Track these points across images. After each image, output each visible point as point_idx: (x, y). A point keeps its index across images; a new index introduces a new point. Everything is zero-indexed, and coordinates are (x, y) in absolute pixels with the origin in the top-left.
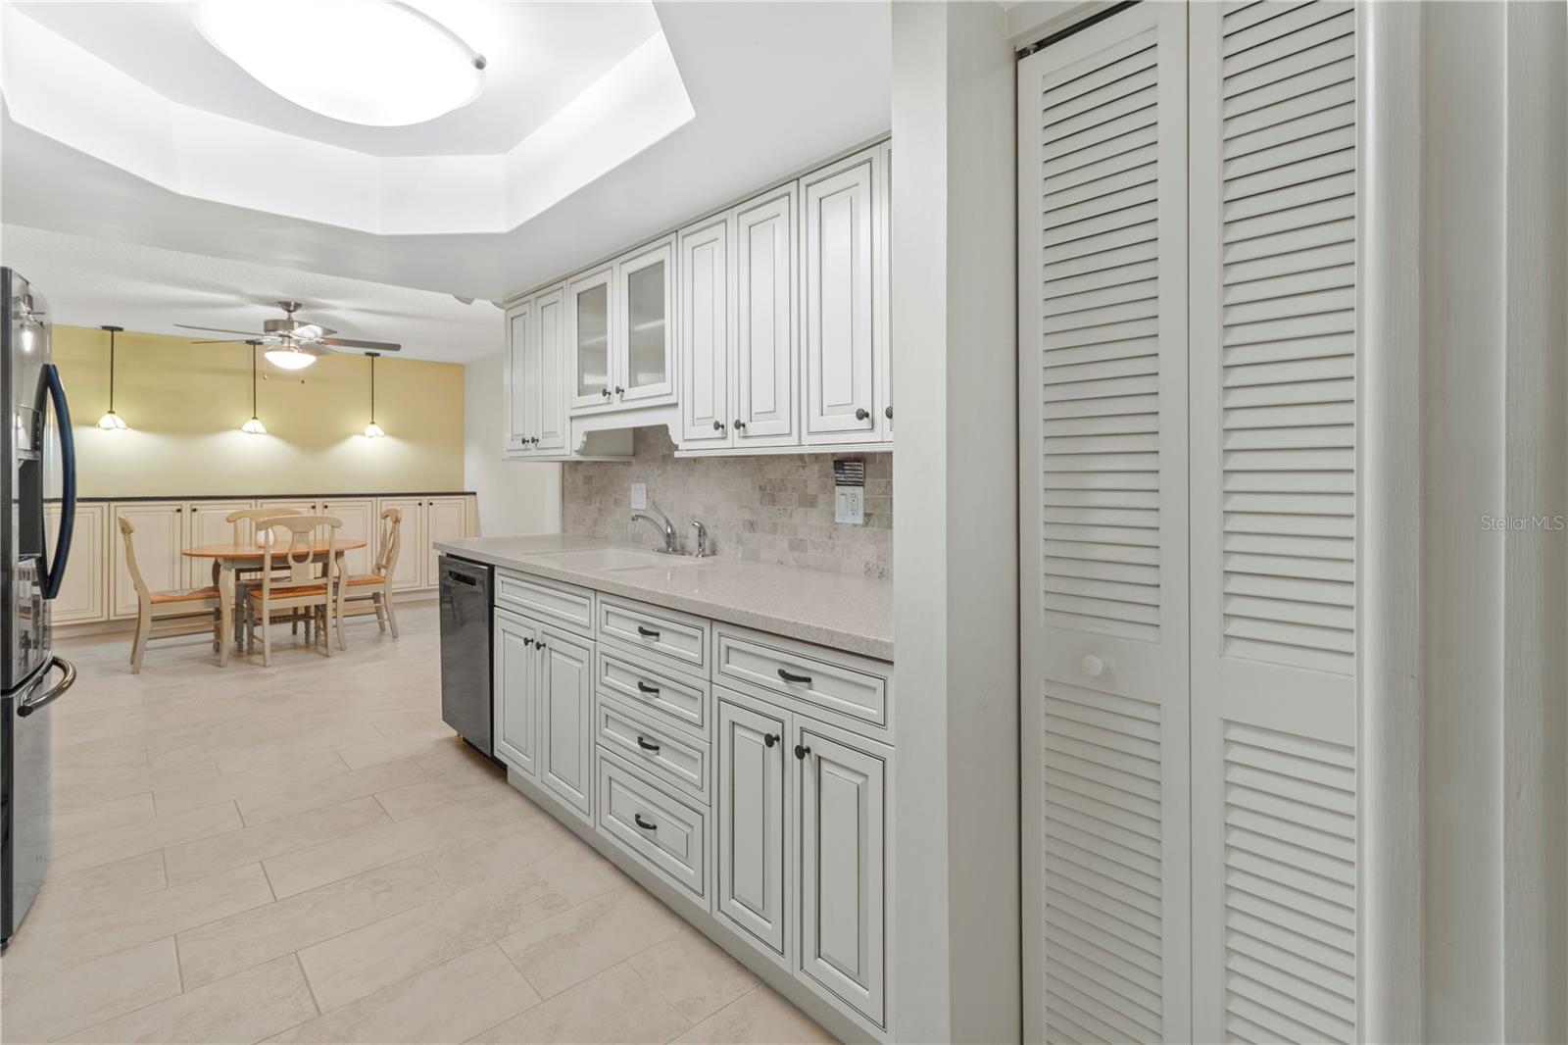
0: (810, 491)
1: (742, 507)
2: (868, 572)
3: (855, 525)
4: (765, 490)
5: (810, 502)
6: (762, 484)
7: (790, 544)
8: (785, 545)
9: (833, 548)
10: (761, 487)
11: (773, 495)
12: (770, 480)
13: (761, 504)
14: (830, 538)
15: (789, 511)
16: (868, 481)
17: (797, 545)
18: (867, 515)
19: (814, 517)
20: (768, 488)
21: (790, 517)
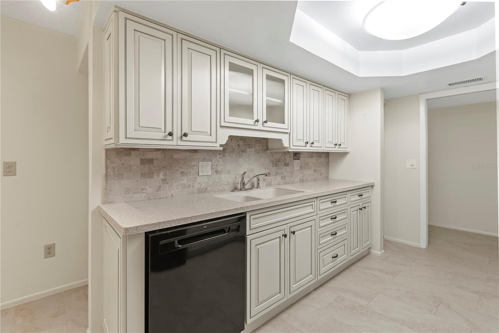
0: (287, 162)
1: (265, 168)
2: (300, 181)
3: (298, 170)
4: (273, 162)
5: (287, 165)
6: (273, 160)
7: (281, 178)
8: (280, 178)
9: (293, 177)
10: (272, 161)
11: (276, 163)
12: (275, 159)
13: (272, 166)
14: (292, 174)
15: (281, 168)
16: (300, 159)
17: (283, 178)
18: (300, 167)
19: (288, 169)
20: (274, 161)
21: (282, 170)
